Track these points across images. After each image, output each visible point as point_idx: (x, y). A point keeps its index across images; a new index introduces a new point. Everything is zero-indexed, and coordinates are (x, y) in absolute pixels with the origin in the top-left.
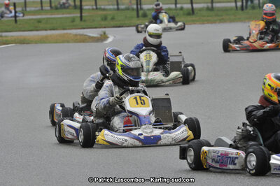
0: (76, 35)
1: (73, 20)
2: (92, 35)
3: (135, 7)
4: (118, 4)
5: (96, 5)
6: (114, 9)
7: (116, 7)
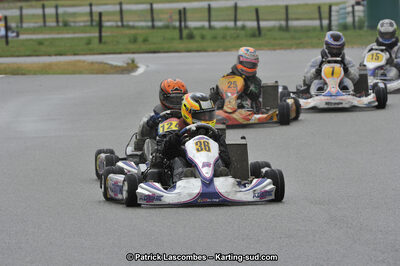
0: (92, 63)
1: (89, 42)
2: (115, 63)
3: (177, 24)
4: (153, 20)
5: (122, 21)
6: (148, 27)
7: (150, 24)
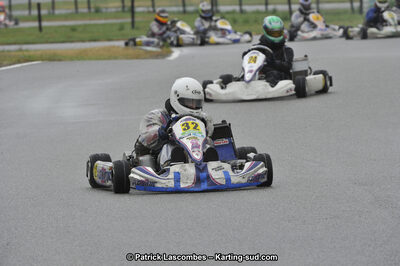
1: (122, 27)
2: (149, 48)
4: (184, 5)
5: (153, 6)
7: (181, 9)
